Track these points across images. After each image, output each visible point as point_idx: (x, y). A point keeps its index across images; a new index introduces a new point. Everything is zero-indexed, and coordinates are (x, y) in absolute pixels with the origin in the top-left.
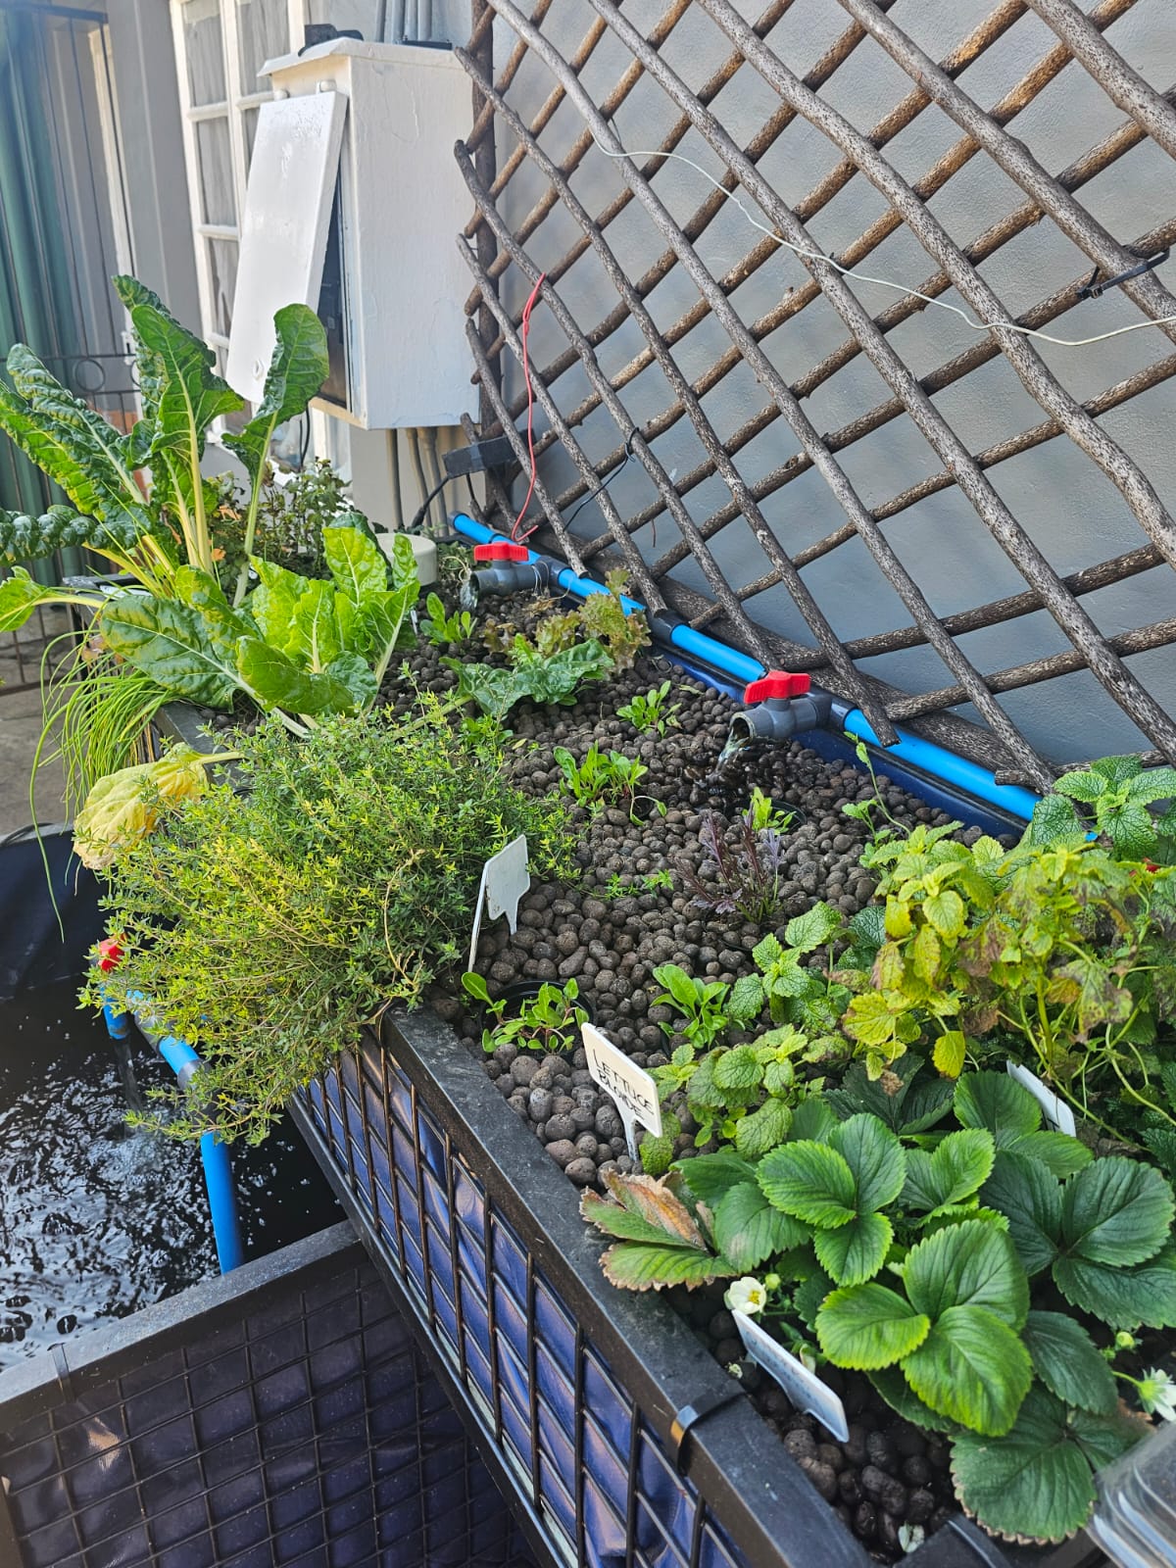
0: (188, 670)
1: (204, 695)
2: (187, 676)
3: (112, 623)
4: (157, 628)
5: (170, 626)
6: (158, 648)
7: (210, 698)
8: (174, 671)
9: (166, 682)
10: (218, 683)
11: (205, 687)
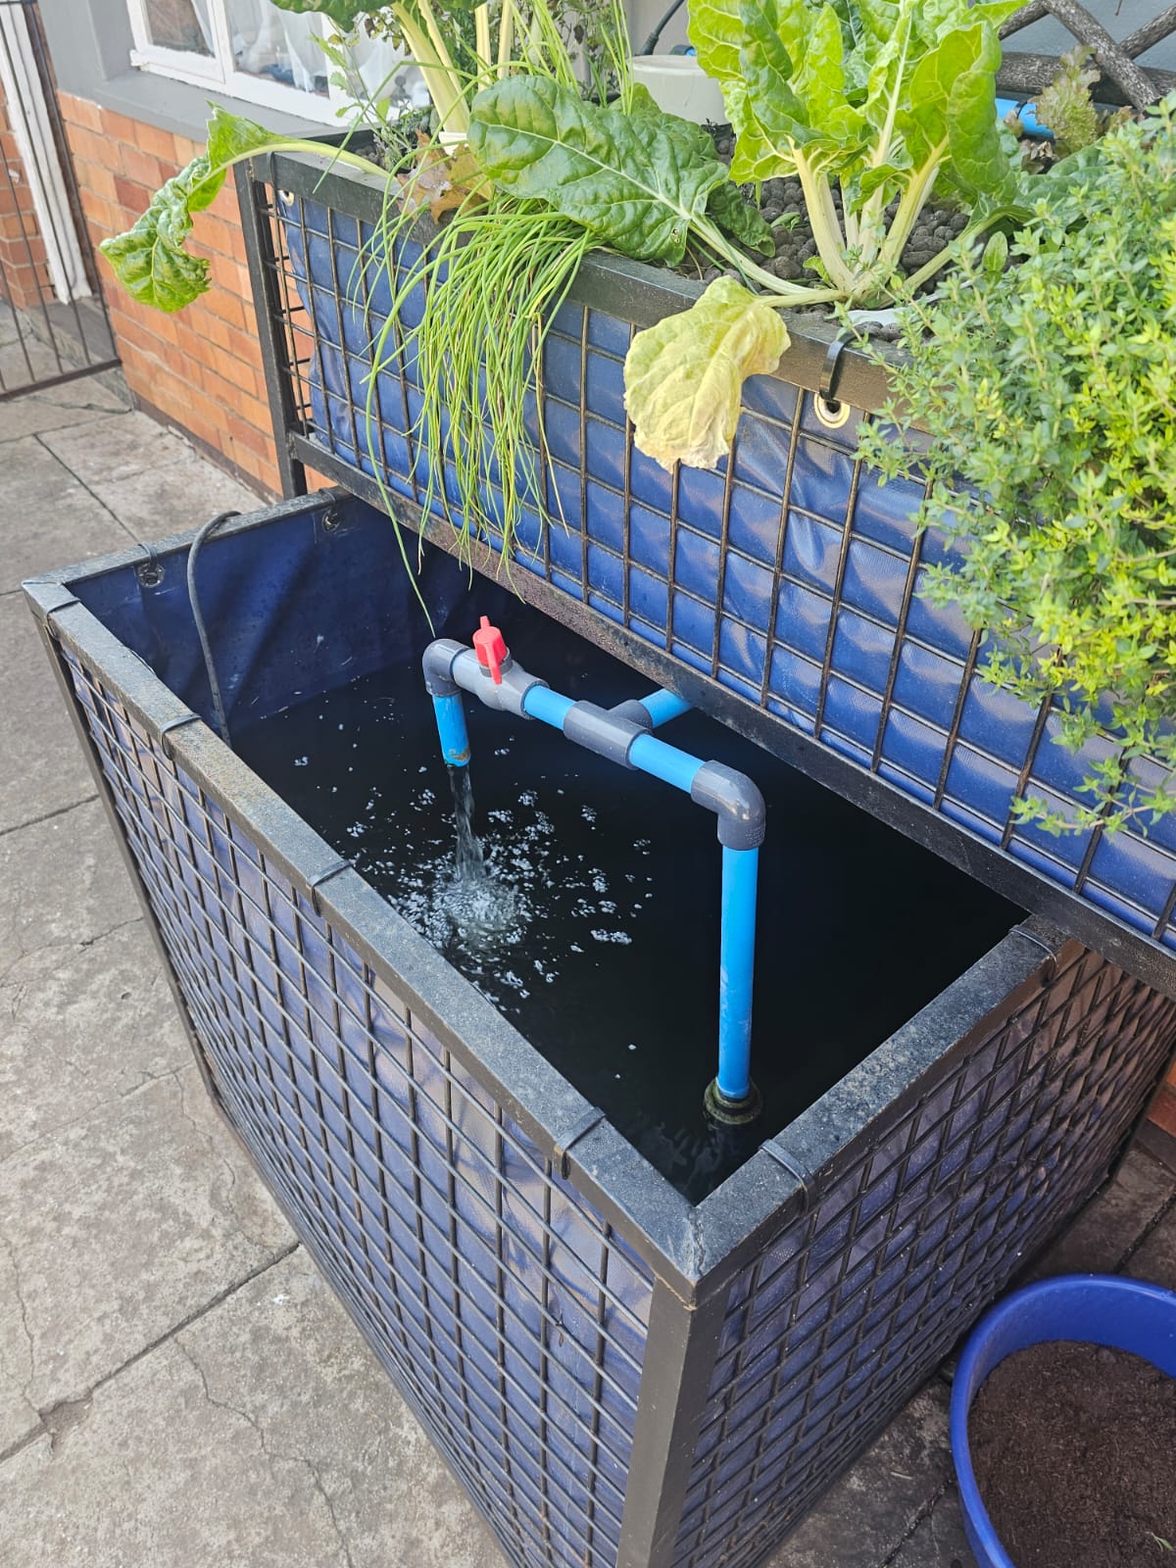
0: (616, 194)
1: (636, 238)
2: (614, 206)
3: (485, 128)
4: (553, 133)
5: (577, 126)
6: (558, 163)
7: (642, 244)
8: (596, 199)
9: (587, 216)
10: (656, 215)
11: (637, 225)
